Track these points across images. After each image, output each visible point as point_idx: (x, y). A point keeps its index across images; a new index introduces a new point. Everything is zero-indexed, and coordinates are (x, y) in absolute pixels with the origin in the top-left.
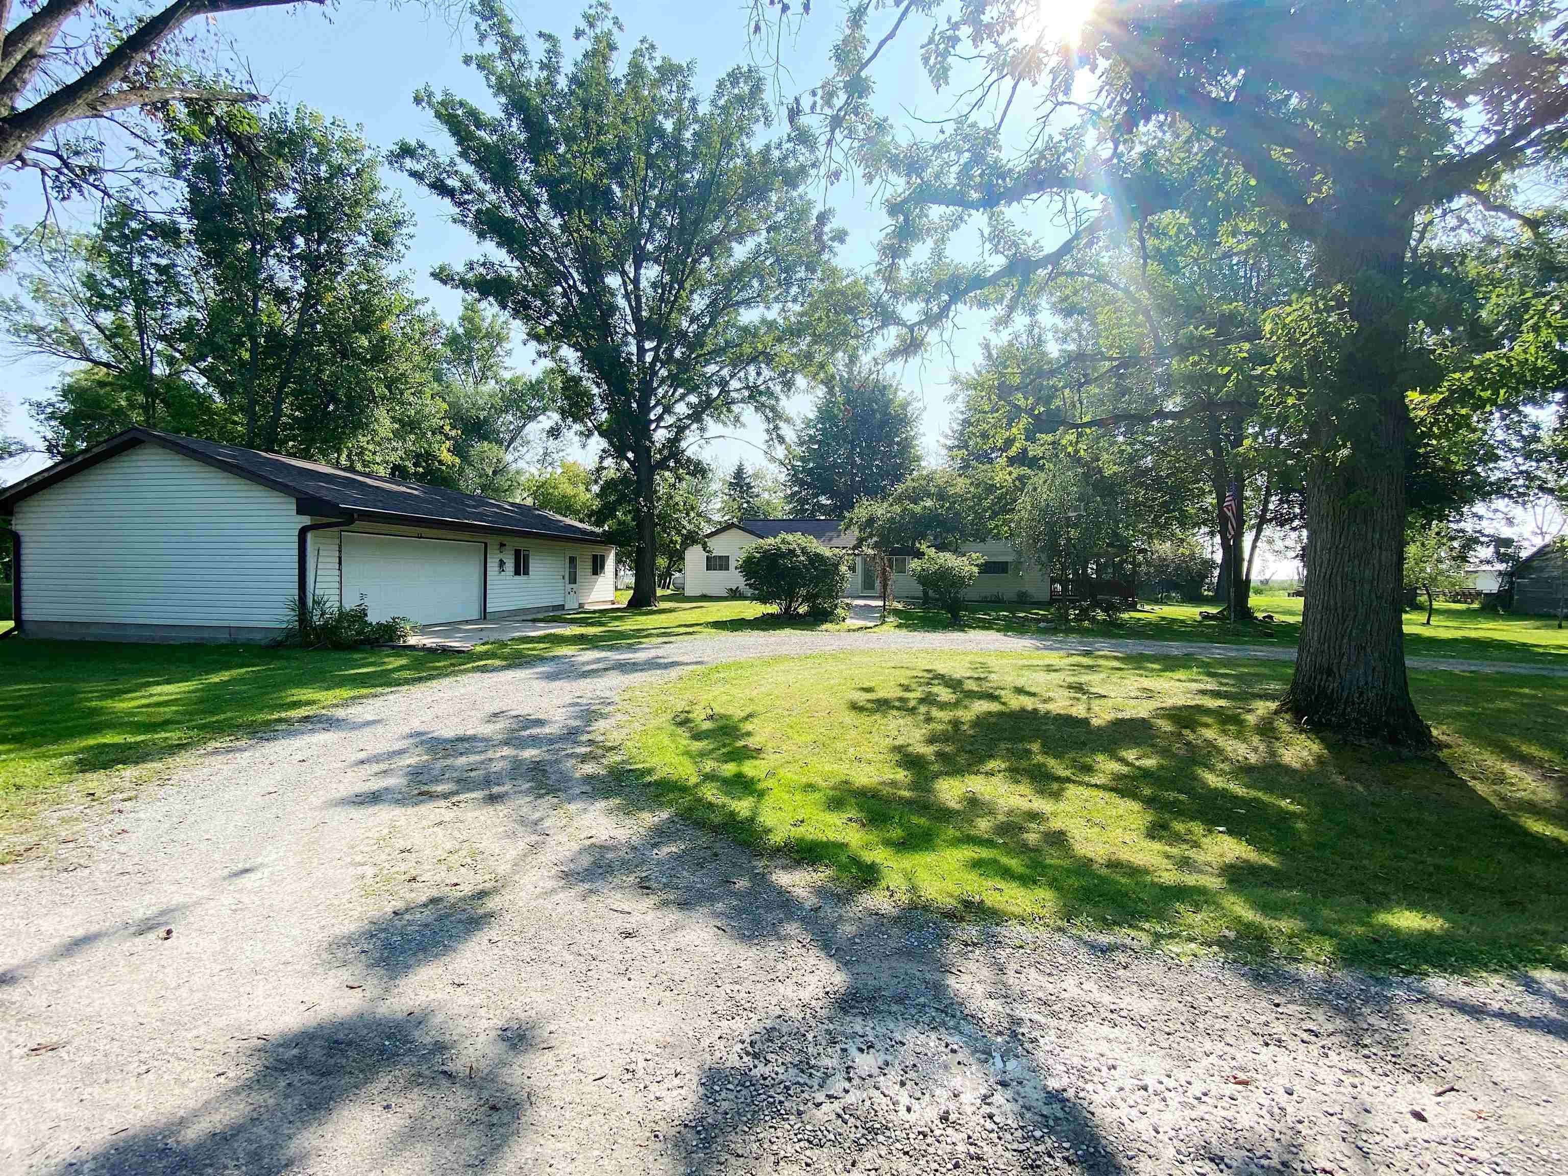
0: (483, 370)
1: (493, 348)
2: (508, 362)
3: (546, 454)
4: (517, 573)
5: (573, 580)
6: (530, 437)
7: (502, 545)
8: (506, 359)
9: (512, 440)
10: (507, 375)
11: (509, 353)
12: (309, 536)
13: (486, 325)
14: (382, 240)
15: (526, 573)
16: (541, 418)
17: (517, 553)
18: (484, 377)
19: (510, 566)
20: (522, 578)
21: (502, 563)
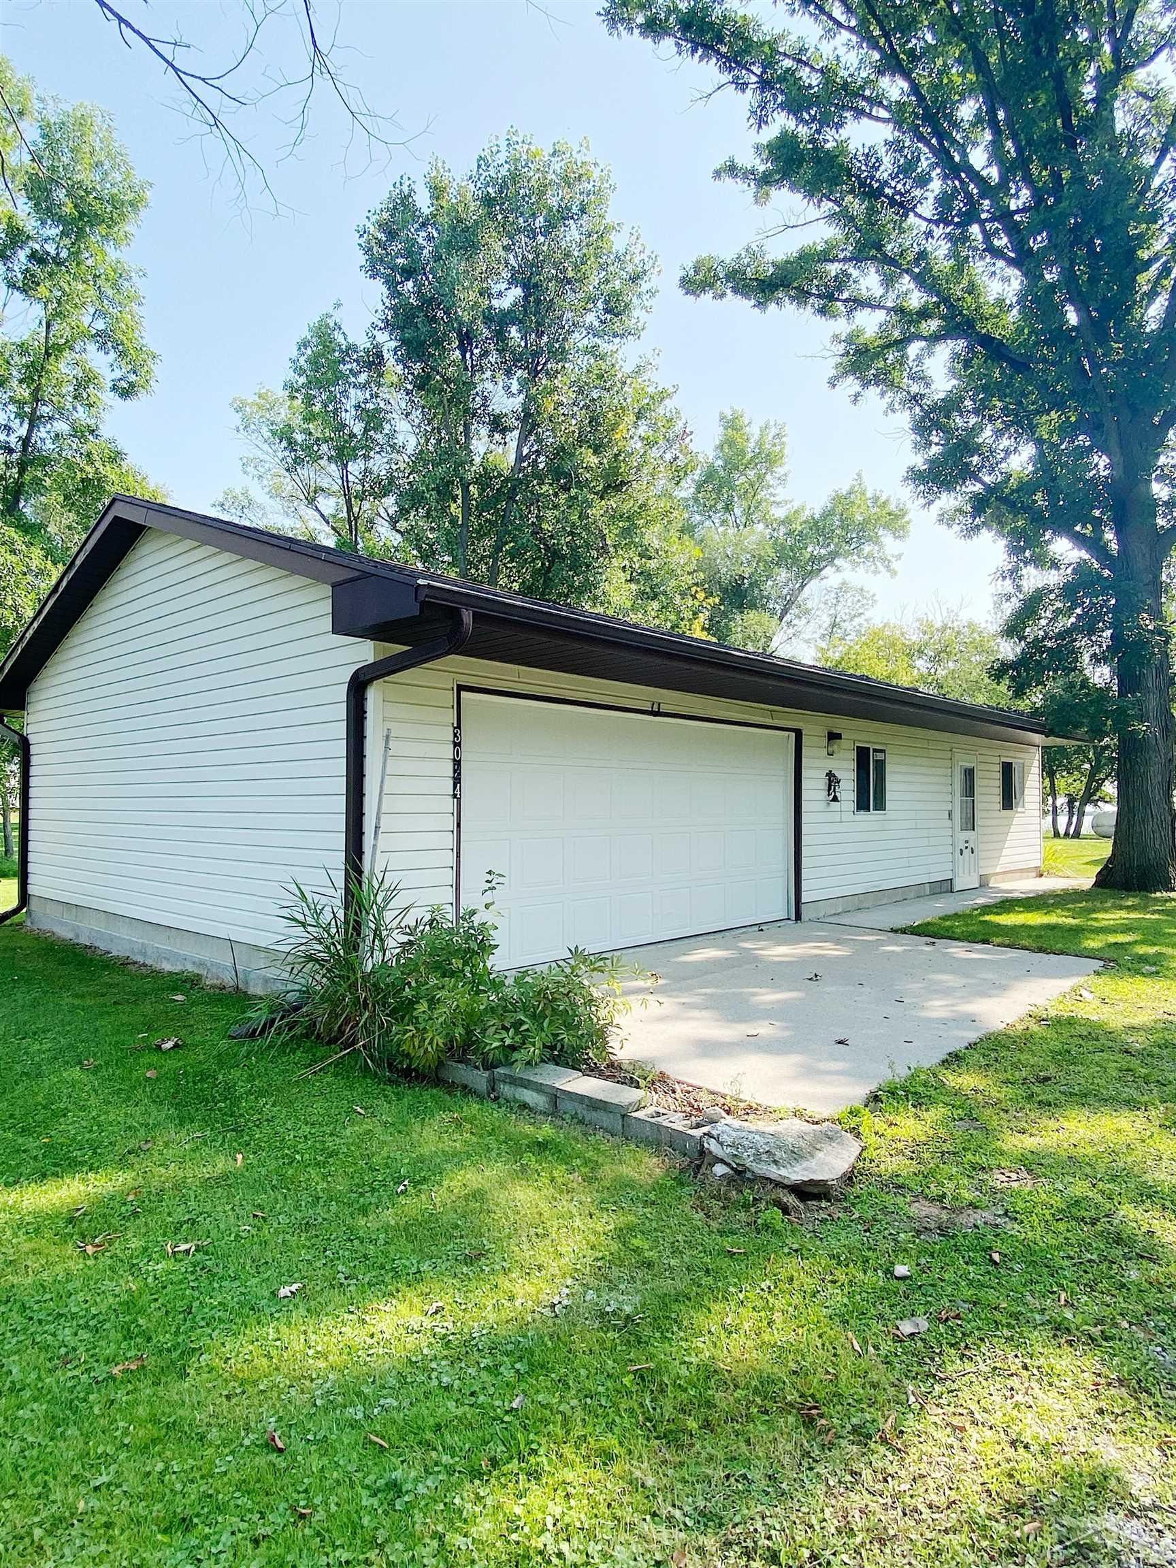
0: (748, 513)
1: (760, 478)
2: (781, 493)
3: (834, 625)
4: (862, 805)
5: (970, 823)
6: (809, 605)
7: (833, 737)
8: (779, 490)
9: (785, 612)
10: (780, 513)
11: (782, 480)
12: (373, 695)
13: (752, 444)
14: (615, 308)
15: (880, 805)
16: (828, 571)
17: (863, 755)
18: (749, 522)
19: (848, 789)
20: (873, 816)
21: (832, 781)
